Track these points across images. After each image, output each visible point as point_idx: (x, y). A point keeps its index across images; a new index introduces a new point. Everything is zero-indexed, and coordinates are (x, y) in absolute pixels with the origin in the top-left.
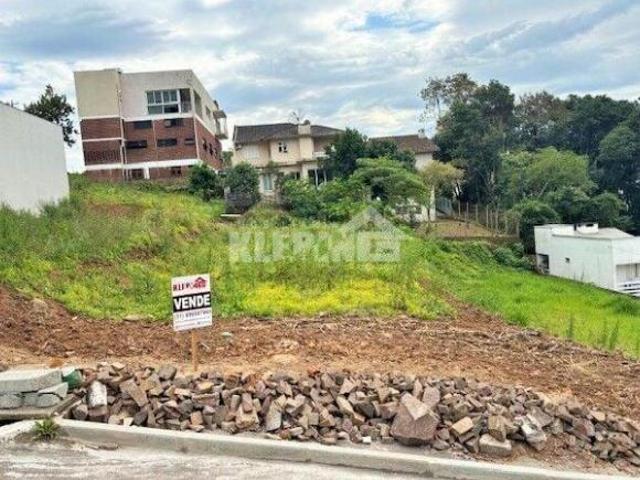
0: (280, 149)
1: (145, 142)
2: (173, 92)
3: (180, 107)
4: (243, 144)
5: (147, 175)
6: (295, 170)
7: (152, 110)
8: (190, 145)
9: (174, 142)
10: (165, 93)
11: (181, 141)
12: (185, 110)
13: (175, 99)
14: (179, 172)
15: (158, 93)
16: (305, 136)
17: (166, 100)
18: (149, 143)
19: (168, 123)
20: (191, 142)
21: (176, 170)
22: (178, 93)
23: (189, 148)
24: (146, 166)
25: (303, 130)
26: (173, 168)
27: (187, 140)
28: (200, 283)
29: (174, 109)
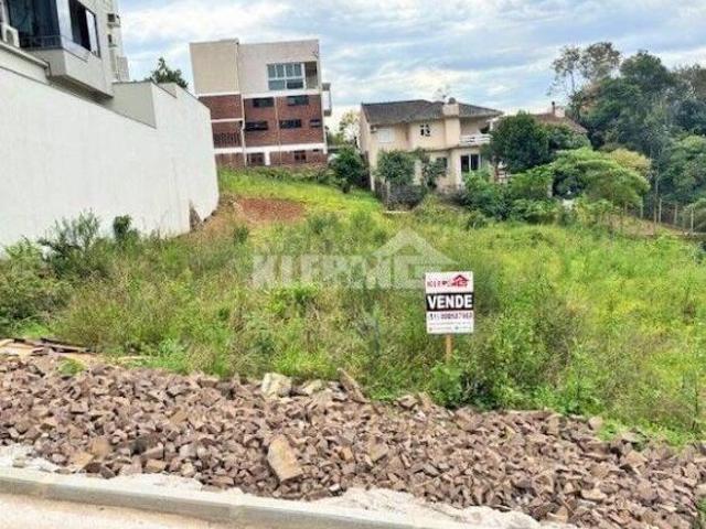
0: (422, 131)
1: (265, 123)
2: (298, 66)
3: (305, 83)
4: (378, 127)
5: (267, 161)
6: (442, 155)
7: (273, 86)
8: (316, 126)
9: (298, 124)
10: (289, 66)
11: (306, 122)
12: (311, 86)
13: (299, 73)
14: (304, 157)
15: (280, 66)
16: (452, 117)
17: (289, 74)
18: (270, 125)
19: (292, 101)
20: (318, 123)
21: (300, 155)
22: (303, 66)
23: (316, 131)
24: (267, 150)
25: (449, 110)
26: (295, 152)
27: (312, 121)
28: (461, 281)
29: (298, 85)
